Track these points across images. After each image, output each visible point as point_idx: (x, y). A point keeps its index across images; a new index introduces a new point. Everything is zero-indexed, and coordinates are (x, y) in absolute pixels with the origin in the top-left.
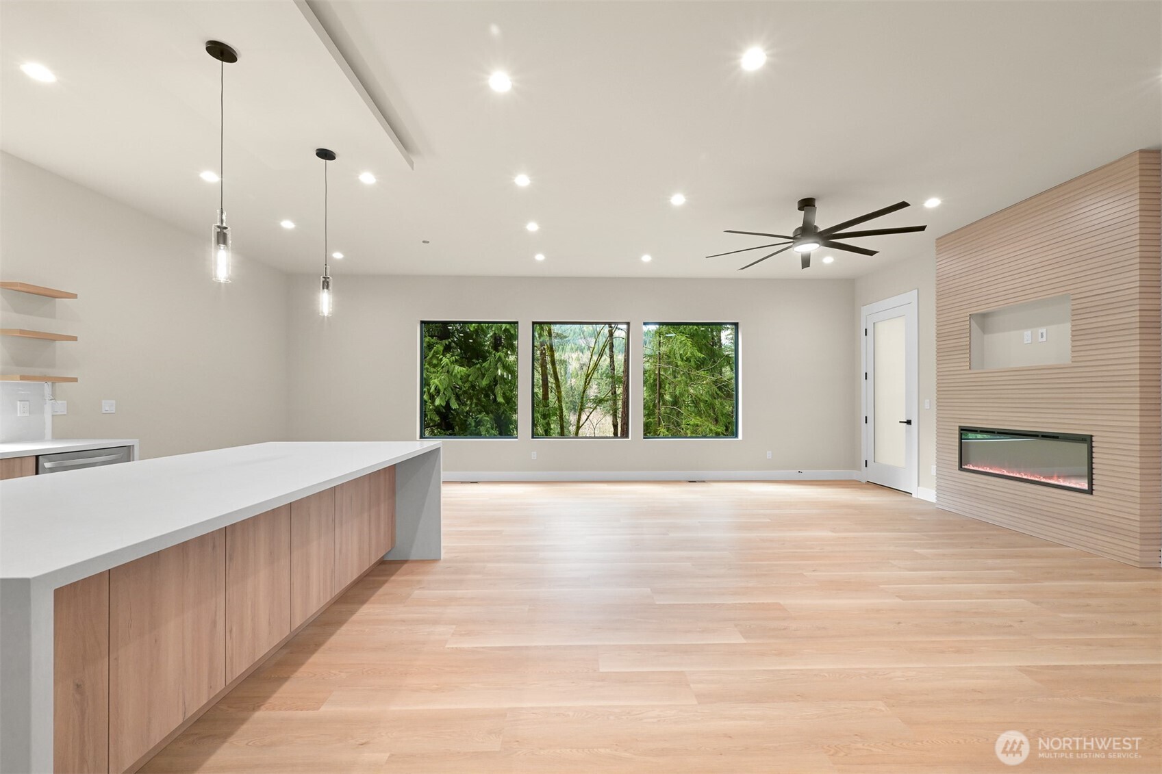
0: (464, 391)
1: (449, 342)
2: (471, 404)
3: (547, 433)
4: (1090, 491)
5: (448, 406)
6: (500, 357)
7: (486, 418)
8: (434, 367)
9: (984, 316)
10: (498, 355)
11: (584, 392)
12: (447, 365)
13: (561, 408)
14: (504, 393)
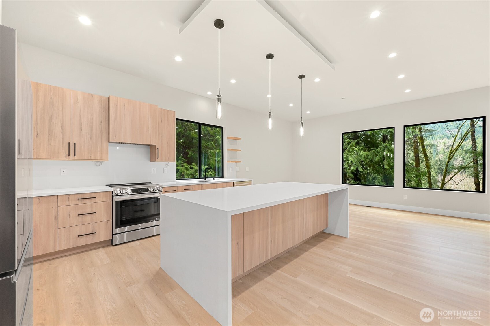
0: (366, 163)
1: (358, 141)
2: (370, 169)
3: (418, 186)
5: (357, 170)
6: (386, 145)
7: (378, 176)
8: (351, 153)
10: (385, 144)
11: (448, 162)
12: (357, 151)
13: (429, 173)
14: (389, 164)
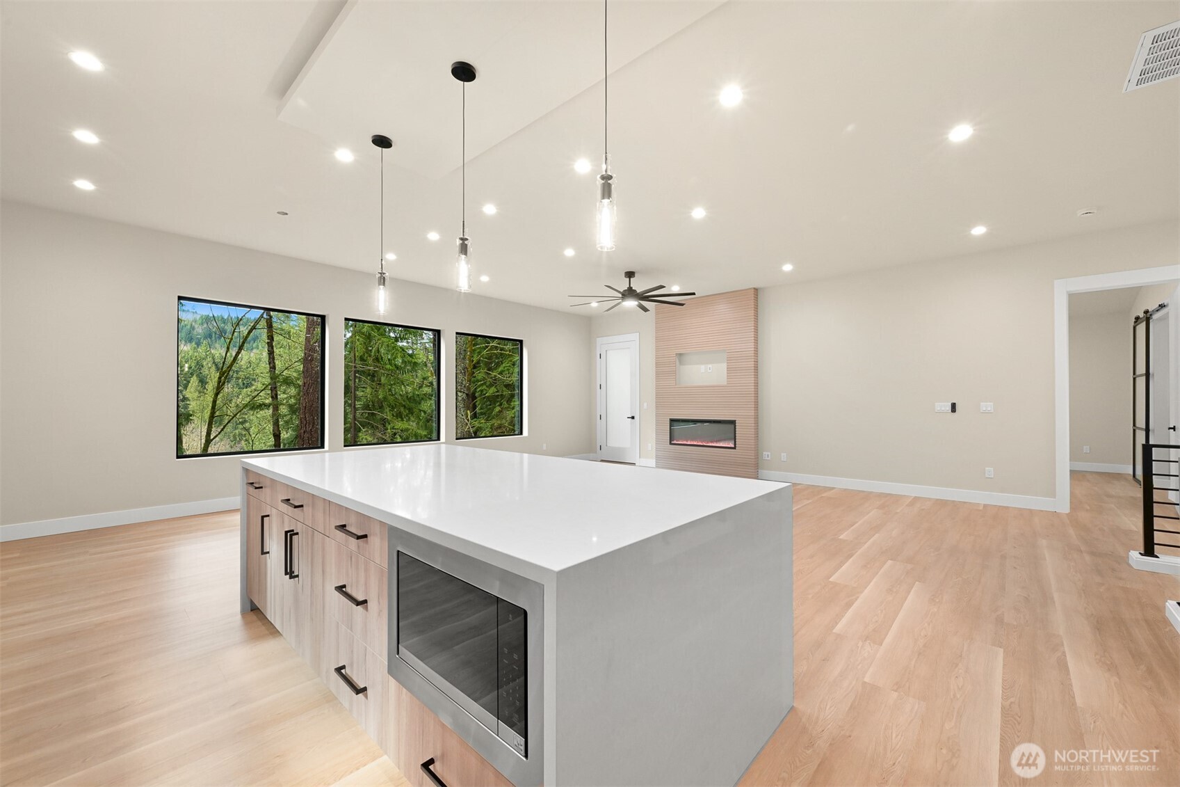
4: (735, 448)
9: (681, 355)
